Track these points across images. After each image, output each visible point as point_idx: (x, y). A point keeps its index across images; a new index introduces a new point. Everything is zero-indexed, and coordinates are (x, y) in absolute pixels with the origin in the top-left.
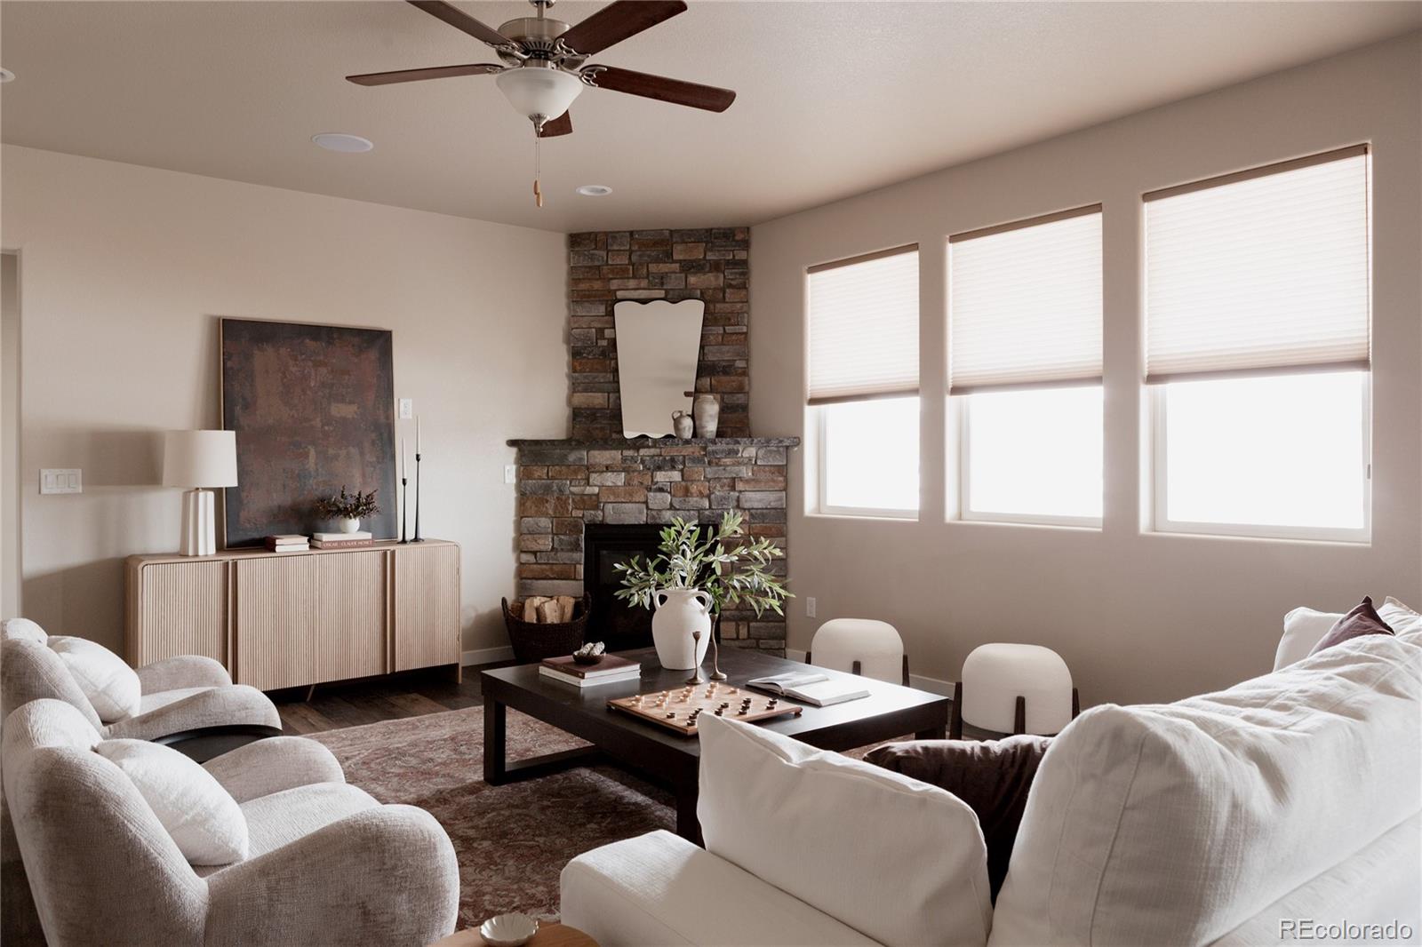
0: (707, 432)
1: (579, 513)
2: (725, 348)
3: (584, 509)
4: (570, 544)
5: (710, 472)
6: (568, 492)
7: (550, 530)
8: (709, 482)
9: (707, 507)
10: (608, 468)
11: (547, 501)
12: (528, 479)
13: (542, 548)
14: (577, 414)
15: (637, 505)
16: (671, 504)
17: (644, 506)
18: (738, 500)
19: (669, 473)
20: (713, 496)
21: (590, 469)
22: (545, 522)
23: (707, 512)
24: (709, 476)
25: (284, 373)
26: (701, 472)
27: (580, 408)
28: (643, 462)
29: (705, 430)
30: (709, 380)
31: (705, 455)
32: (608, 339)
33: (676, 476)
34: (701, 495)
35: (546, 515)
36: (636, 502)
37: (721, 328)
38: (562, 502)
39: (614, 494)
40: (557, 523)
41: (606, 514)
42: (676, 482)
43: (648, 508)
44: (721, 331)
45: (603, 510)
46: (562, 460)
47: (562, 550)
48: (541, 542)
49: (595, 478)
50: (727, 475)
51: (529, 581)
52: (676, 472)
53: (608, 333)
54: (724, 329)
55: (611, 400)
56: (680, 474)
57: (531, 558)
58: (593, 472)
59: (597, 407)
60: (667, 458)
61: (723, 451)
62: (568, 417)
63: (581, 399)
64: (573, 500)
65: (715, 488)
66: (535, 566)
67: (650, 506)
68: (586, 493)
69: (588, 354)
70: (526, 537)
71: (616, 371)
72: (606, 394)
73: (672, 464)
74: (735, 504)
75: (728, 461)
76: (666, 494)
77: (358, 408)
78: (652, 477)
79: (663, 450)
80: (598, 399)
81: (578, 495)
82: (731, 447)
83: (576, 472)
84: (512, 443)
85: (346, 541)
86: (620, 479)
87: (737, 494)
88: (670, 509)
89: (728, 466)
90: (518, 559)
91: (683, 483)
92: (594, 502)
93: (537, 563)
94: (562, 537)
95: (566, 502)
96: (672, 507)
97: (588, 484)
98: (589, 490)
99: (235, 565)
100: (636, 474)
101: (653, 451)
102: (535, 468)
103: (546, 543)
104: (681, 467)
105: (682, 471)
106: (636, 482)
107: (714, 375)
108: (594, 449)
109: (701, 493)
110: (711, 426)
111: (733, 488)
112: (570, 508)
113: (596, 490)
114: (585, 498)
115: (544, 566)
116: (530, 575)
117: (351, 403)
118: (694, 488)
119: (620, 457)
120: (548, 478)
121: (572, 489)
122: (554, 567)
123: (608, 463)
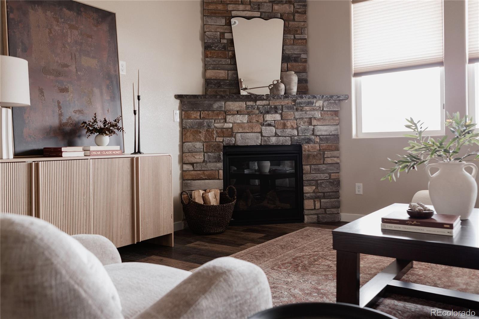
0: (293, 92)
1: (220, 139)
2: (295, 47)
3: (223, 137)
4: (215, 158)
5: (297, 114)
6: (213, 127)
7: (202, 150)
8: (296, 120)
9: (296, 135)
10: (238, 113)
11: (200, 132)
12: (188, 119)
13: (198, 161)
14: (208, 82)
15: (255, 134)
16: (276, 133)
17: (260, 135)
18: (313, 130)
19: (274, 115)
20: (299, 128)
21: (226, 113)
22: (199, 145)
23: (296, 138)
24: (297, 117)
25: (50, 30)
26: (292, 115)
27: (211, 79)
28: (258, 109)
29: (293, 91)
30: (286, 64)
31: (295, 105)
32: (227, 39)
33: (278, 117)
34: (292, 128)
35: (200, 141)
36: (255, 132)
37: (293, 36)
38: (209, 132)
39: (242, 127)
40: (207, 146)
41: (237, 140)
42: (278, 120)
43: (262, 136)
44: (293, 37)
45: (235, 137)
46: (209, 108)
47: (210, 162)
48: (197, 157)
49: (229, 118)
50: (307, 116)
51: (189, 181)
52: (278, 115)
53: (227, 36)
54: (294, 36)
55: (230, 75)
56: (280, 115)
57: (190, 167)
58: (228, 115)
59: (221, 78)
60: (272, 106)
61: (305, 103)
62: (203, 85)
63: (210, 74)
64: (217, 132)
65: (300, 124)
66: (193, 172)
67: (264, 134)
68: (224, 127)
69: (215, 47)
70: (187, 154)
71: (234, 57)
72: (227, 71)
73: (275, 110)
74: (311, 132)
75: (307, 108)
76: (272, 127)
77: (98, 62)
78: (263, 117)
79: (271, 102)
80: (222, 74)
81: (220, 128)
82: (309, 100)
83: (218, 115)
84: (178, 97)
86: (244, 119)
87: (312, 127)
88: (275, 136)
89: (307, 111)
90: (182, 168)
91: (282, 121)
92: (231, 133)
93: (194, 170)
94: (210, 154)
95: (212, 133)
96: (276, 135)
97: (225, 122)
98: (226, 125)
99: (37, 165)
100: (254, 116)
101: (264, 102)
102: (192, 112)
103: (199, 158)
104: (280, 112)
105: (281, 114)
106: (254, 121)
107: (289, 62)
108: (229, 101)
109: (292, 126)
110: (295, 89)
111: (310, 124)
112: (215, 136)
113: (231, 125)
114: (224, 130)
115: (199, 172)
116: (190, 178)
117: (94, 57)
118: (289, 124)
119: (245, 105)
120: (200, 119)
121: (216, 125)
122: (205, 172)
123: (238, 109)
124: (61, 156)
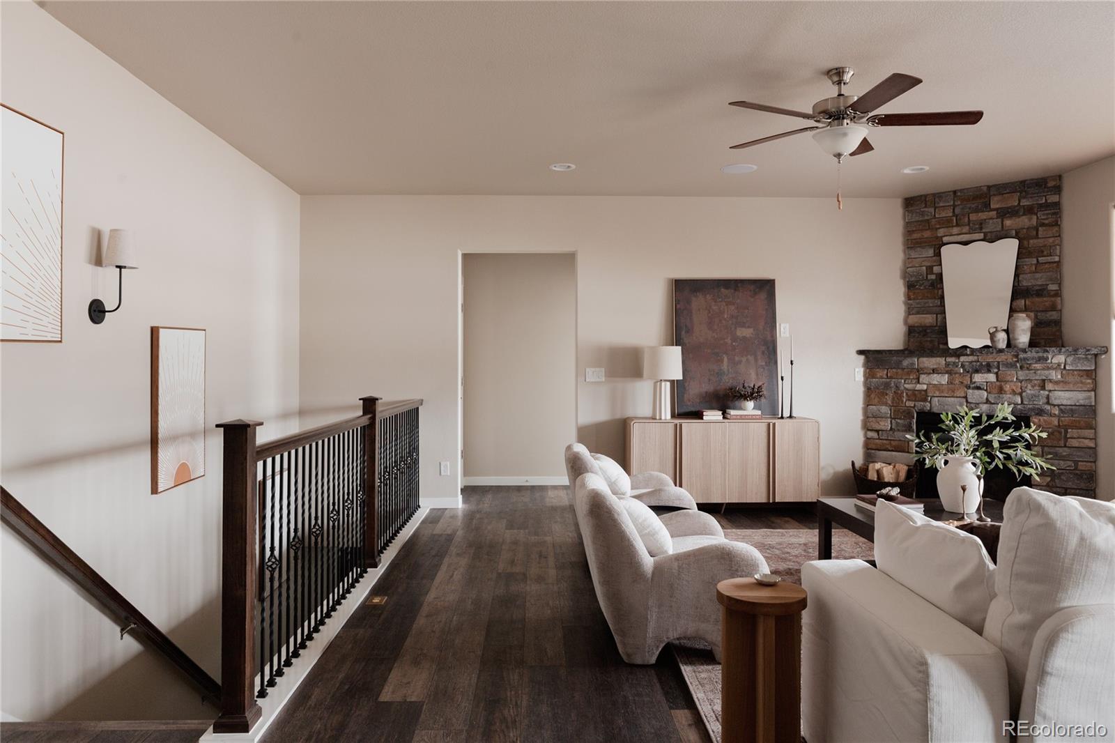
0: (1020, 343)
1: (912, 404)
2: (1038, 275)
3: (915, 401)
4: (904, 426)
5: (1022, 375)
6: (902, 388)
7: (889, 415)
8: (1021, 383)
9: (1020, 402)
10: (934, 371)
11: (887, 394)
12: (873, 378)
13: (883, 428)
14: (911, 331)
15: (958, 399)
16: (987, 399)
17: (964, 400)
18: (1048, 397)
19: (986, 375)
20: (1024, 394)
21: (919, 371)
22: (885, 410)
23: (1019, 407)
24: (1021, 379)
25: (709, 311)
26: (1013, 375)
27: (914, 327)
28: (963, 366)
29: (1018, 341)
30: (1023, 301)
31: (1018, 361)
32: (936, 274)
33: (991, 377)
34: (1014, 393)
35: (886, 404)
36: (957, 397)
37: (1035, 260)
38: (898, 395)
39: (939, 390)
40: (895, 411)
41: (933, 405)
42: (991, 382)
43: (967, 402)
44: (1034, 261)
45: (930, 402)
46: (898, 365)
47: (898, 430)
48: (882, 423)
49: (923, 378)
50: (1037, 378)
51: (873, 451)
52: (991, 375)
53: (936, 269)
54: (1037, 260)
55: (939, 320)
56: (995, 376)
57: (874, 435)
58: (922, 374)
59: (928, 325)
60: (983, 364)
61: (1033, 359)
62: (905, 334)
63: (914, 319)
64: (907, 394)
65: (1026, 387)
66: (877, 441)
67: (969, 400)
68: (916, 389)
69: (920, 286)
70: (871, 419)
71: (942, 297)
72: (935, 315)
73: (988, 368)
74: (1045, 400)
75: (1038, 366)
76: (983, 391)
77: (754, 330)
78: (971, 377)
79: (980, 358)
80: (928, 319)
81: (910, 390)
82: (1041, 354)
83: (908, 374)
84: (860, 352)
85: (745, 415)
86: (944, 379)
87: (1047, 393)
88: (986, 403)
89: (1038, 370)
90: (865, 435)
91: (998, 383)
92: (923, 396)
93: (879, 439)
94: (899, 421)
95: (901, 396)
96: (987, 401)
97: (919, 382)
98: (919, 387)
99: (681, 426)
100: (957, 375)
101: (971, 358)
102: (878, 370)
103: (886, 425)
104: (996, 370)
105: (997, 373)
106: (957, 382)
107: (1028, 297)
108: (923, 357)
109: (1013, 391)
110: (1023, 338)
111: (1043, 388)
112: (905, 400)
113: (925, 387)
114: (916, 392)
115: (885, 442)
116: (874, 447)
117: (749, 327)
118: (1007, 387)
119: (944, 362)
120: (887, 378)
121: (906, 386)
122: (892, 442)
123: (935, 367)
124: (702, 419)
